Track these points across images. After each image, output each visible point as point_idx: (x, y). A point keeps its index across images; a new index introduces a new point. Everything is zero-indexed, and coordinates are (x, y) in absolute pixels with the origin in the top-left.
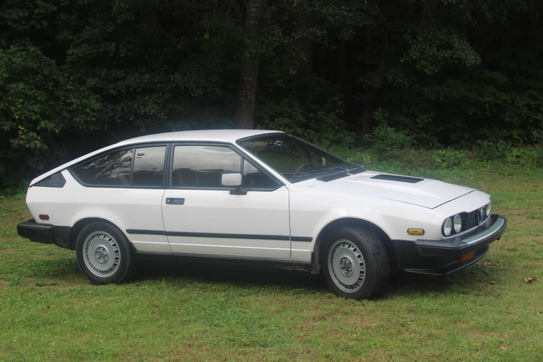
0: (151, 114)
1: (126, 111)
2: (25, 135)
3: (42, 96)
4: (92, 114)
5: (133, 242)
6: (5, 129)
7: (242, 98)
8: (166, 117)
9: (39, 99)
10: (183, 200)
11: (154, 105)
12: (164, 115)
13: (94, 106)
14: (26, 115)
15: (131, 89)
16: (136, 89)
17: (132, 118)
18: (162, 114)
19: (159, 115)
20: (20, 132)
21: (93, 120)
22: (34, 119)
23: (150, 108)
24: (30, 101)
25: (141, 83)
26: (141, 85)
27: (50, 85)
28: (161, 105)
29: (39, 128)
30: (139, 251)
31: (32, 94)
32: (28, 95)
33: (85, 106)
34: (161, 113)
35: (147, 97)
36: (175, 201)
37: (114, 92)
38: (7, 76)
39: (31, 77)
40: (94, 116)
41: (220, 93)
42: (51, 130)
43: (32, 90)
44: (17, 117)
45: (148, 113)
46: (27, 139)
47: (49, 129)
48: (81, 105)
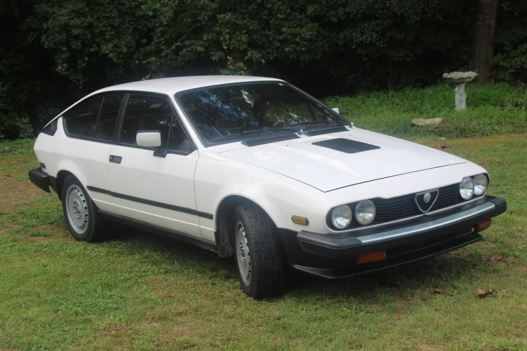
0: (368, 42)
1: (349, 39)
2: (233, 66)
3: (253, 25)
4: (302, 43)
5: (94, 199)
6: (214, 59)
7: (479, 23)
8: (385, 46)
9: (251, 28)
10: (120, 158)
11: (372, 33)
12: (383, 43)
13: (304, 36)
14: (234, 45)
15: (351, 16)
16: (355, 15)
17: (354, 47)
18: (381, 42)
19: (377, 43)
20: (229, 63)
21: (302, 50)
22: (241, 49)
23: (367, 36)
24: (242, 30)
25: (360, 9)
26: (360, 11)
27: (264, 14)
28: (380, 33)
29: (246, 58)
30: (101, 210)
31: (243, 24)
32: (240, 24)
33: (295, 35)
34: (379, 41)
35: (366, 25)
36: (115, 159)
37: (335, 20)
38: (216, 6)
39: (244, 6)
40: (304, 46)
41: (441, 19)
42: (256, 60)
43: (244, 19)
44: (225, 48)
45: (364, 42)
46: (234, 69)
47: (254, 59)
48: (291, 34)
